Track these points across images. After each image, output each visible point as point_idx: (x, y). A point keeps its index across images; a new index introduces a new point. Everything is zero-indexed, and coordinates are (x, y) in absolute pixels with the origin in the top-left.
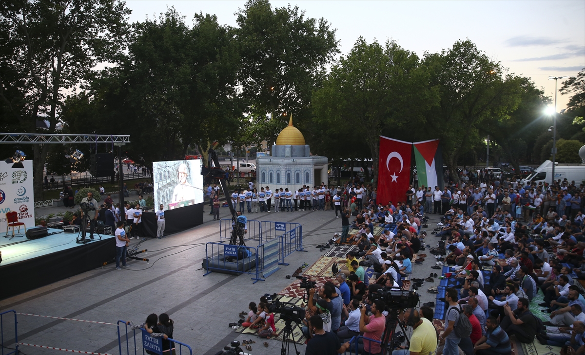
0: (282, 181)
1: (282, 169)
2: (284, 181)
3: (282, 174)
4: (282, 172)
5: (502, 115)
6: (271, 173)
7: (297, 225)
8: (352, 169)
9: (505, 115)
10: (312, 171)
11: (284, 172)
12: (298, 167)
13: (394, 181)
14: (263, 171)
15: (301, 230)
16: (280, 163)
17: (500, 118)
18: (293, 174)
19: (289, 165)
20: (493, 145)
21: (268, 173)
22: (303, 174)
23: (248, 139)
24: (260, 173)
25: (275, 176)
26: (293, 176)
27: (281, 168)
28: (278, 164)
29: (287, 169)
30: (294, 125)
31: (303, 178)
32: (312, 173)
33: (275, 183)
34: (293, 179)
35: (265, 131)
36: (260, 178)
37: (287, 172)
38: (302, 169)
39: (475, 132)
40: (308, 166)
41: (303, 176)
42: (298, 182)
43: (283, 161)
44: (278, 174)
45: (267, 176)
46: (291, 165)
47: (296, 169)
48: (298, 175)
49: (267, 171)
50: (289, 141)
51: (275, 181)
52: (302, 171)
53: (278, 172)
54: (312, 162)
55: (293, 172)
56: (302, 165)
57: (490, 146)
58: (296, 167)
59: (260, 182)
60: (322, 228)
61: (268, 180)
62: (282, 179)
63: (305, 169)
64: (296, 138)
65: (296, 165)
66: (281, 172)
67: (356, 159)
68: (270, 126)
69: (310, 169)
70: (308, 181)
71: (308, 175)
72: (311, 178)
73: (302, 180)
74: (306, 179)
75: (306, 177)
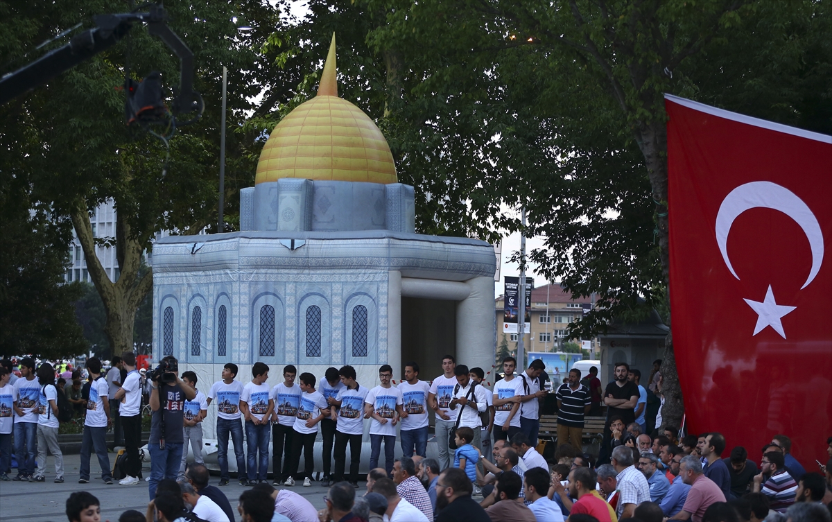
0: (235, 347)
1: (236, 286)
3: (236, 310)
4: (235, 299)
6: (197, 309)
10: (383, 300)
11: (245, 299)
12: (317, 276)
13: (769, 329)
14: (168, 302)
16: (227, 256)
18: (290, 311)
19: (268, 266)
21: (184, 311)
22: (337, 312)
25: (210, 322)
26: (290, 323)
27: (231, 282)
28: (221, 265)
29: (261, 288)
30: (344, 92)
31: (337, 334)
32: (383, 310)
33: (209, 356)
34: (291, 334)
36: (155, 334)
37: (261, 302)
38: (337, 288)
40: (363, 276)
41: (337, 323)
42: (314, 350)
43: (238, 248)
44: (223, 309)
45: (183, 323)
46: (279, 266)
47: (303, 289)
48: (314, 315)
49: (184, 301)
50: (300, 160)
51: (210, 347)
52: (337, 300)
53: (223, 301)
54: (383, 252)
55: (290, 300)
56: (333, 267)
58: (303, 278)
59: (155, 356)
62: (235, 332)
63: (349, 289)
64: (337, 149)
65: (307, 266)
66: (230, 299)
69: (373, 290)
70: (365, 347)
71: (365, 319)
72: (377, 333)
73: (334, 344)
74: (354, 340)
75: (354, 327)
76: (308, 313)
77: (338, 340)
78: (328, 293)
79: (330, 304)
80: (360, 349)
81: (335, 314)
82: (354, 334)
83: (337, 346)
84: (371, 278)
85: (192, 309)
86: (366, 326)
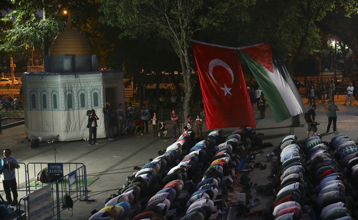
0: (60, 106)
1: (59, 89)
2: (63, 106)
3: (60, 96)
5: (350, 8)
6: (44, 95)
7: (79, 166)
8: (158, 86)
9: (354, 8)
10: (101, 90)
11: (63, 92)
12: (83, 85)
13: (228, 94)
14: (32, 93)
15: (85, 172)
16: (56, 80)
17: (347, 13)
18: (76, 95)
19: (69, 83)
20: (343, 48)
21: (39, 96)
22: (89, 94)
23: (10, 47)
24: (28, 96)
25: (50, 99)
26: (76, 98)
31: (89, 101)
32: (101, 93)
33: (50, 108)
34: (76, 102)
35: (35, 36)
36: (28, 102)
38: (88, 88)
39: (316, 33)
41: (89, 97)
42: (83, 105)
44: (55, 96)
45: (39, 99)
46: (72, 83)
47: (79, 89)
48: (83, 96)
49: (39, 93)
50: (68, 50)
51: (50, 106)
52: (89, 91)
53: (55, 93)
55: (75, 92)
56: (87, 82)
57: (339, 50)
58: (79, 86)
59: (29, 108)
60: (116, 168)
61: (39, 105)
62: (61, 103)
63: (92, 88)
66: (58, 93)
67: (163, 73)
68: (42, 29)
69: (99, 88)
70: (98, 104)
71: (97, 96)
72: (101, 99)
73: (89, 103)
74: (94, 102)
75: (94, 98)
76: (81, 95)
77: (90, 102)
78: (86, 89)
79: (87, 92)
80: (96, 104)
81: (88, 95)
82: (94, 100)
83: (89, 104)
84: (98, 85)
85: (42, 95)
86: (97, 98)
